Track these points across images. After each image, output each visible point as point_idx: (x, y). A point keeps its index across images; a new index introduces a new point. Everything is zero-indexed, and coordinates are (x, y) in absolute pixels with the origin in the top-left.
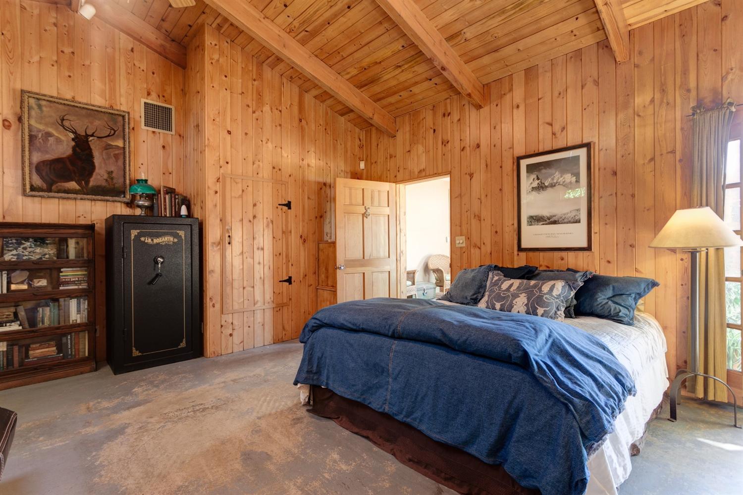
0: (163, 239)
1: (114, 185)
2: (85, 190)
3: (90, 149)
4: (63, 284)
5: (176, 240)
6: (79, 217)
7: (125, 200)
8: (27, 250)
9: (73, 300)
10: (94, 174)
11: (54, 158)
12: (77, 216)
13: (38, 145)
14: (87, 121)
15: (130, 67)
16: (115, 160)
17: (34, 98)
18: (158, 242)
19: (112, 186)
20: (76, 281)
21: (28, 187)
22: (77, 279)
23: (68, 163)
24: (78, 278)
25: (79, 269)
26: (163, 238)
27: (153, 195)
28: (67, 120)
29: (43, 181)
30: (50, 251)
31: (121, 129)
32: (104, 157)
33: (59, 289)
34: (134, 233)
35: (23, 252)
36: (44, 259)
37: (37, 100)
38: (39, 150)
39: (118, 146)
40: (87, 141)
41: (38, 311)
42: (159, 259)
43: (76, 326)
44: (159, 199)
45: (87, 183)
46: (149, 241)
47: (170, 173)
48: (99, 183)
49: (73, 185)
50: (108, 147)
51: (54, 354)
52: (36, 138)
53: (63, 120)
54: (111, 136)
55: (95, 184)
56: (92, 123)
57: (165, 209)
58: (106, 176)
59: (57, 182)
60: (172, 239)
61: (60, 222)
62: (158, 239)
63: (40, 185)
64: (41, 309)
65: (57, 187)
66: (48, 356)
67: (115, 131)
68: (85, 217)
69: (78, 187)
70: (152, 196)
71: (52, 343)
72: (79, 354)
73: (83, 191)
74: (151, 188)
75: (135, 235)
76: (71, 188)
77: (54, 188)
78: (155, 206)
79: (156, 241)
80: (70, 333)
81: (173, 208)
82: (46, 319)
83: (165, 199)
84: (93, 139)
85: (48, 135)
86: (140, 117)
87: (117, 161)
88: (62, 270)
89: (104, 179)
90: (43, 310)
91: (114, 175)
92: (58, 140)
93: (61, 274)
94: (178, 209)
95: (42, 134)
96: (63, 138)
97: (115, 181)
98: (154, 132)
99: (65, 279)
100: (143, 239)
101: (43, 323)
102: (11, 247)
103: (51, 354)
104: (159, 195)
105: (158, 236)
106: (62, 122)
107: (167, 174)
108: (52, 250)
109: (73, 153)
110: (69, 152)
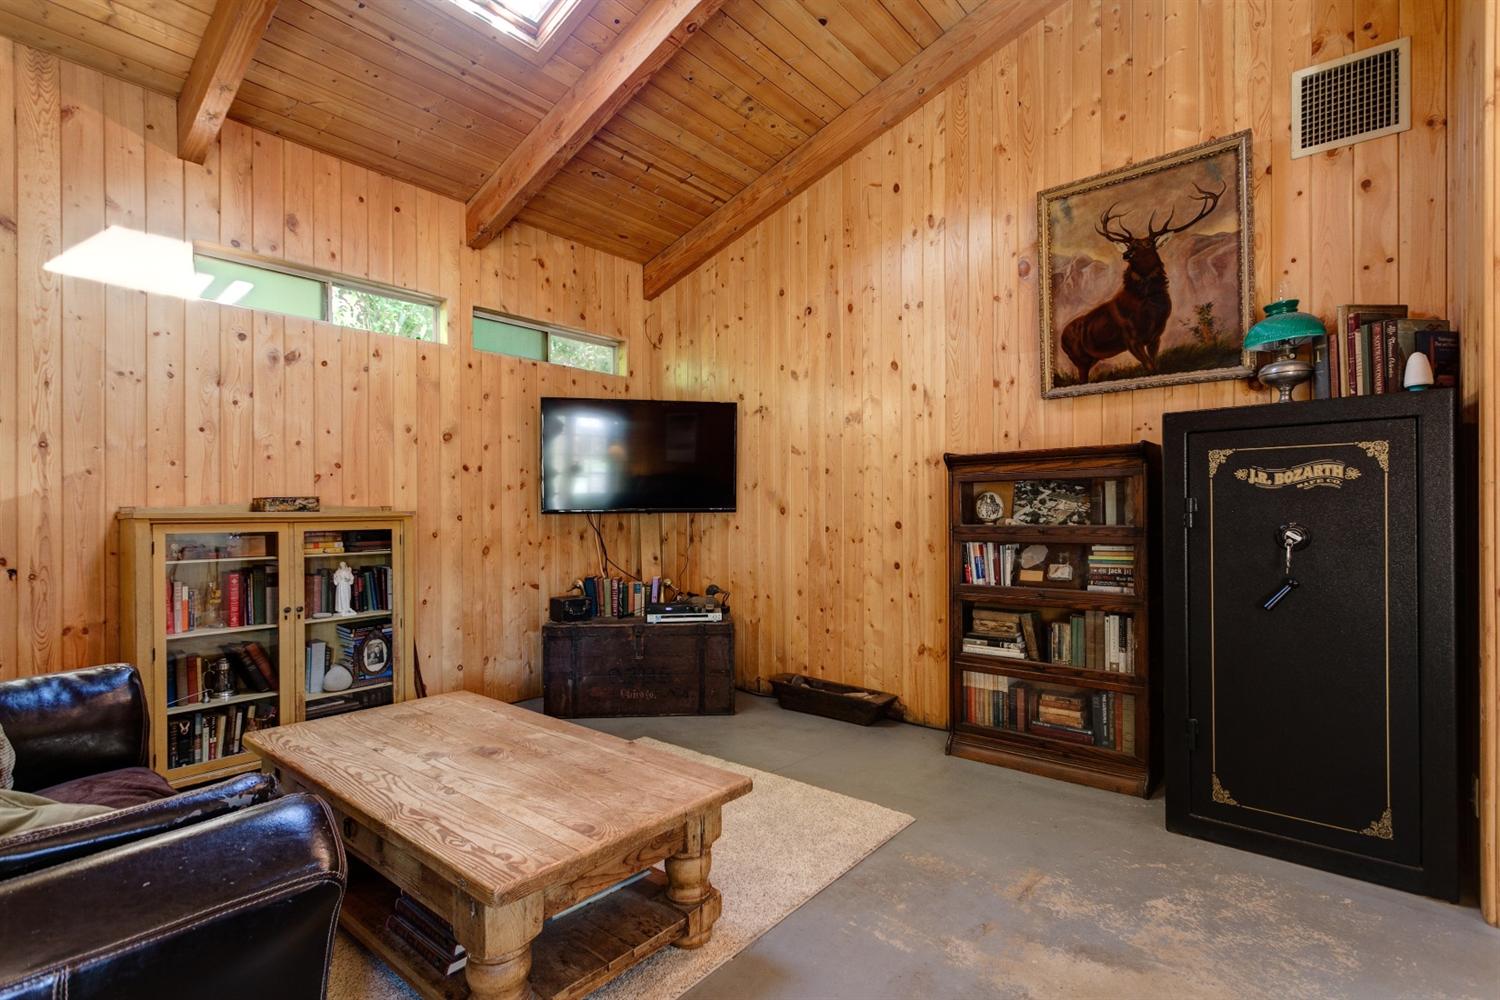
0: (1308, 472)
1: (1215, 338)
2: (1149, 366)
3: (1160, 265)
4: (1095, 581)
5: (1354, 474)
6: (1139, 429)
7: (1240, 371)
8: (1046, 505)
9: (1111, 617)
10: (1169, 322)
11: (1091, 308)
12: (1135, 427)
13: (1066, 292)
14: (1153, 201)
15: (1261, 7)
16: (1216, 273)
17: (1057, 199)
18: (1288, 481)
19: (1212, 342)
20: (1118, 575)
21: (1048, 379)
22: (1120, 571)
23: (1116, 312)
24: (1123, 570)
25: (1123, 548)
26: (1308, 469)
27: (1316, 340)
28: (1114, 217)
29: (1074, 362)
30: (1080, 507)
31: (1231, 186)
32: (1191, 273)
33: (1086, 589)
34: (1217, 458)
35: (1039, 509)
36: (1071, 524)
37: (1062, 201)
38: (1068, 300)
39: (1224, 235)
40: (1154, 249)
41: (1052, 630)
42: (1289, 533)
43: (1115, 677)
44: (1334, 350)
45: (1154, 346)
46: (1260, 478)
47: (1390, 260)
48: (1179, 343)
49: (1126, 359)
50: (1202, 245)
51: (1076, 725)
52: (1063, 277)
53: (1106, 221)
54: (1207, 213)
55: (1169, 346)
56: (1161, 202)
57: (1353, 375)
58: (1194, 321)
59: (1097, 360)
60: (1338, 470)
61: (1104, 444)
62: (1289, 473)
63: (1069, 372)
64: (1057, 626)
65: (1097, 369)
66: (1068, 726)
67: (1216, 198)
68: (1150, 429)
69: (1134, 362)
70: (1314, 344)
71: (1075, 701)
72: (1121, 743)
73: (1147, 369)
74: (1310, 321)
75: (1221, 464)
76: (1123, 368)
77: (1091, 373)
78: (1321, 373)
79: (1283, 478)
80: (1106, 692)
81: (1379, 368)
82: (1064, 648)
83: (1351, 344)
84: (1166, 240)
85: (1083, 263)
86: (1290, 128)
87: (1221, 275)
88: (1093, 548)
89: (1191, 329)
90: (1059, 627)
91: (1214, 312)
92: (1099, 269)
93: (1090, 557)
94: (1395, 368)
95: (1072, 266)
96: (1106, 260)
97: (1216, 327)
98: (1331, 153)
99: (1098, 568)
100: (1241, 474)
101: (1060, 657)
102: (1023, 499)
103: (1072, 724)
104: (1333, 338)
105: (1289, 462)
106: (1105, 227)
107: (1377, 265)
108: (1083, 504)
109: (1126, 288)
110: (1118, 285)
